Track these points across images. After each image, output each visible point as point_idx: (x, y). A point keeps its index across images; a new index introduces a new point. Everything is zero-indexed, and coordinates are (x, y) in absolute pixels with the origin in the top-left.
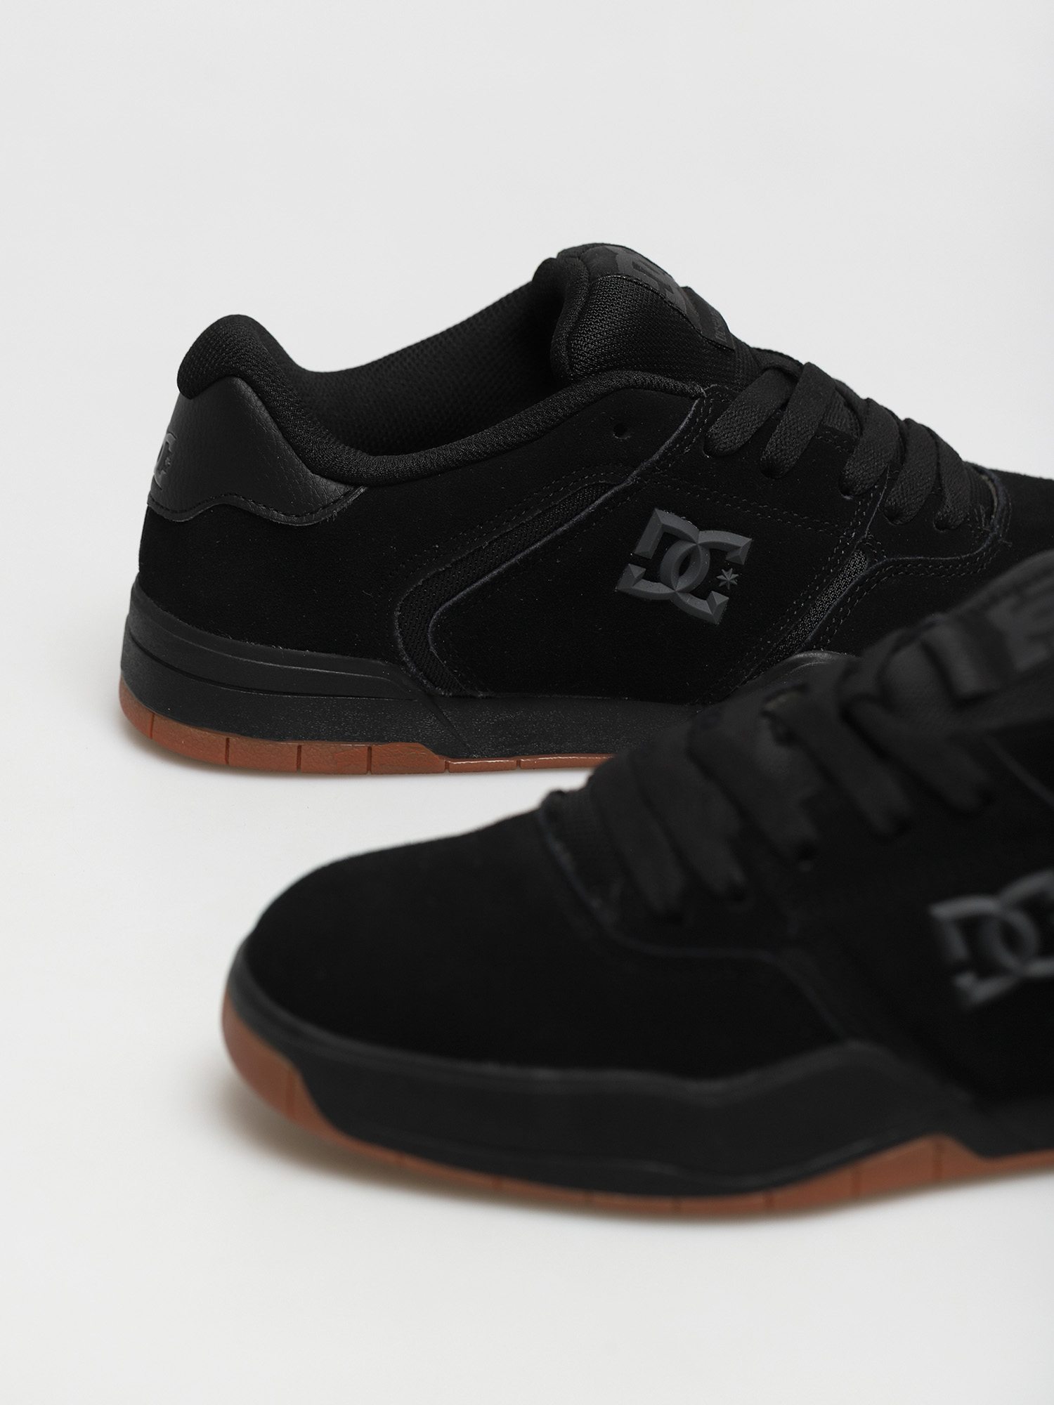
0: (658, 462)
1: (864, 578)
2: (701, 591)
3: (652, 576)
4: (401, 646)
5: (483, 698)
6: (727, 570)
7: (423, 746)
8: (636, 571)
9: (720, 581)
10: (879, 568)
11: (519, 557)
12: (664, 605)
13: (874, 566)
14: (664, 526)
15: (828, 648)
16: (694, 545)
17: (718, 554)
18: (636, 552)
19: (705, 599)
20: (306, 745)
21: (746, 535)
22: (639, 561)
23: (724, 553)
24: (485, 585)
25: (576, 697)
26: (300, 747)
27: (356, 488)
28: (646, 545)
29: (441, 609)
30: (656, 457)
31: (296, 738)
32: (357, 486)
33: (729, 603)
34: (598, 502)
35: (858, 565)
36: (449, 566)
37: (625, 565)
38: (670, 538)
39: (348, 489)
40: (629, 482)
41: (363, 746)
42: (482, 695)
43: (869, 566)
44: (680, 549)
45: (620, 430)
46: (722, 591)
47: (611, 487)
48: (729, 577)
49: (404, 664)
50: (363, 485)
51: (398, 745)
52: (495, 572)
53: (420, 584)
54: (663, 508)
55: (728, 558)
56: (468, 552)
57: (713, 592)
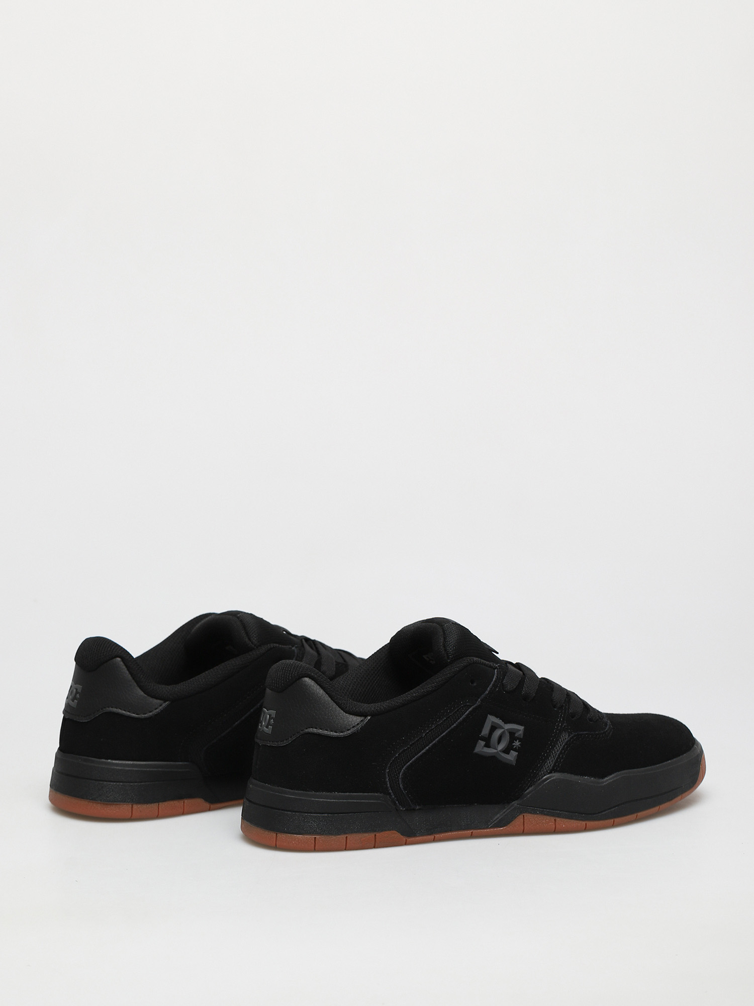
0: (488, 694)
1: (567, 741)
2: (507, 751)
3: (488, 745)
4: (388, 785)
5: (419, 809)
6: (516, 741)
7: (396, 832)
8: (482, 743)
9: (514, 745)
10: (572, 737)
11: (437, 740)
12: (493, 758)
13: (571, 736)
14: (493, 722)
15: (559, 772)
16: (503, 730)
17: (512, 734)
18: (482, 734)
19: (508, 754)
20: (349, 836)
21: (521, 725)
22: (483, 739)
23: (515, 733)
24: (423, 753)
25: (455, 805)
26: (346, 837)
27: (365, 718)
28: (485, 731)
29: (405, 767)
30: (487, 692)
31: (345, 833)
32: (366, 716)
33: (518, 755)
34: (466, 713)
35: (565, 737)
36: (409, 746)
37: (478, 741)
38: (494, 728)
39: (362, 718)
40: (478, 703)
41: (372, 835)
42: (418, 808)
43: (569, 736)
44: (498, 733)
45: (472, 682)
46: (515, 750)
47: (471, 706)
48: (517, 743)
49: (390, 794)
50: (369, 716)
51: (387, 832)
52: (427, 748)
53: (397, 756)
54: (491, 714)
55: (516, 735)
56: (416, 739)
57: (511, 751)
